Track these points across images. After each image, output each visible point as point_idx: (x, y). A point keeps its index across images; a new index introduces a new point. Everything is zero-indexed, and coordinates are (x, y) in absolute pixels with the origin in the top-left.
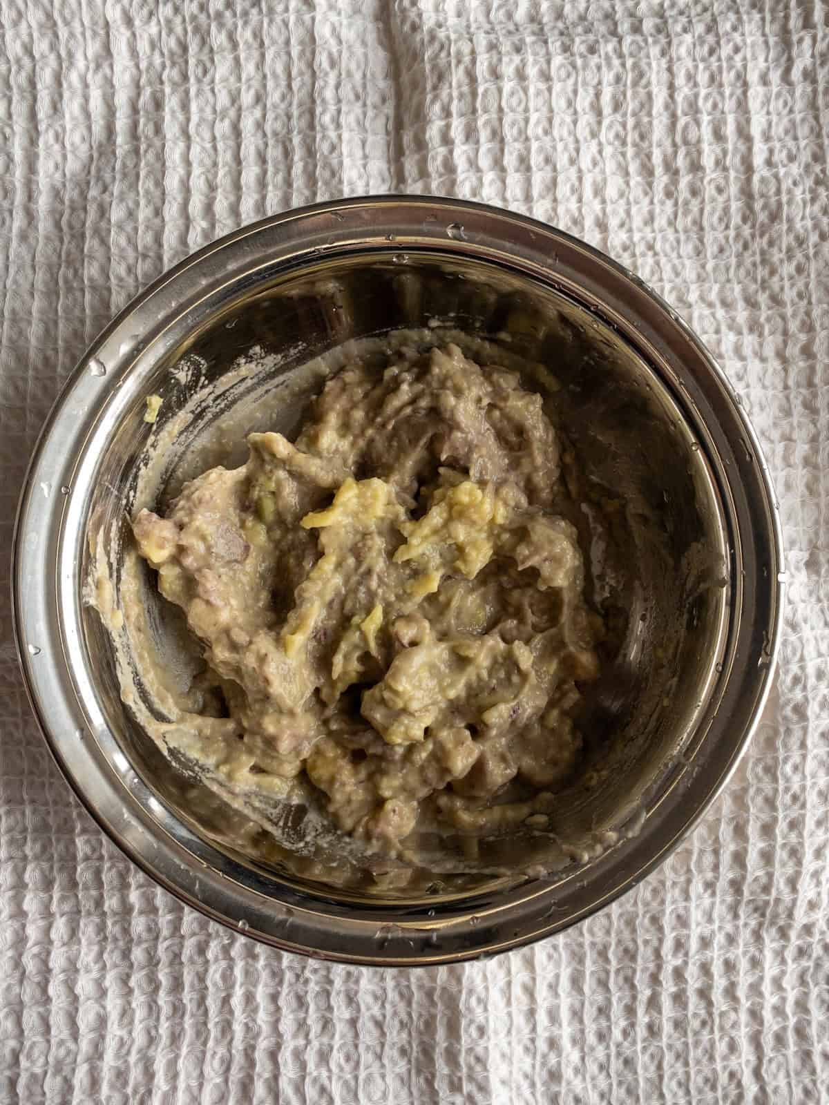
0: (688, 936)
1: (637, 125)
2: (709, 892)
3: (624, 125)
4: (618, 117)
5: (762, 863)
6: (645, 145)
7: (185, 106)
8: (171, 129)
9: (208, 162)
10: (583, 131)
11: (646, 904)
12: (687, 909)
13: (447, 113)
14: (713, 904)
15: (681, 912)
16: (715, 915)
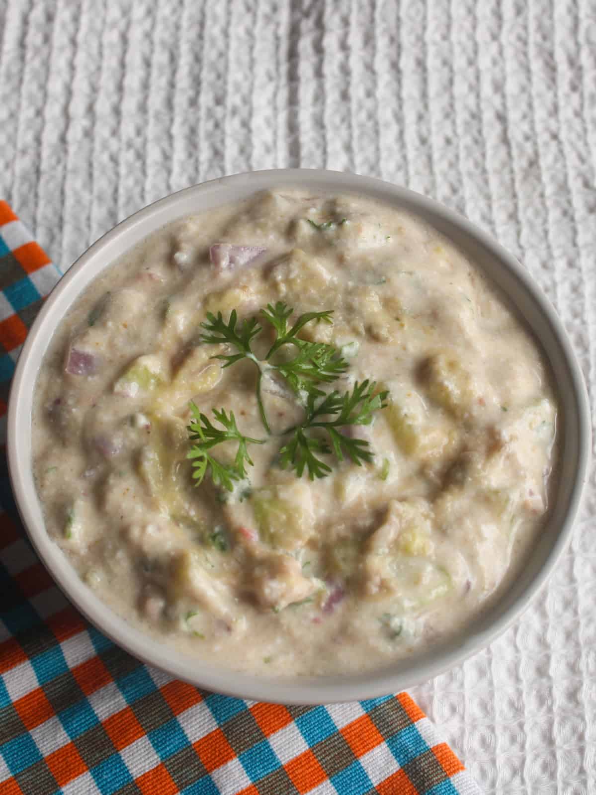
1: (540, 27)
3: (525, 28)
4: (520, 20)
6: (547, 45)
7: (76, 19)
8: (60, 38)
9: (93, 68)
10: (482, 34)
13: (346, 22)
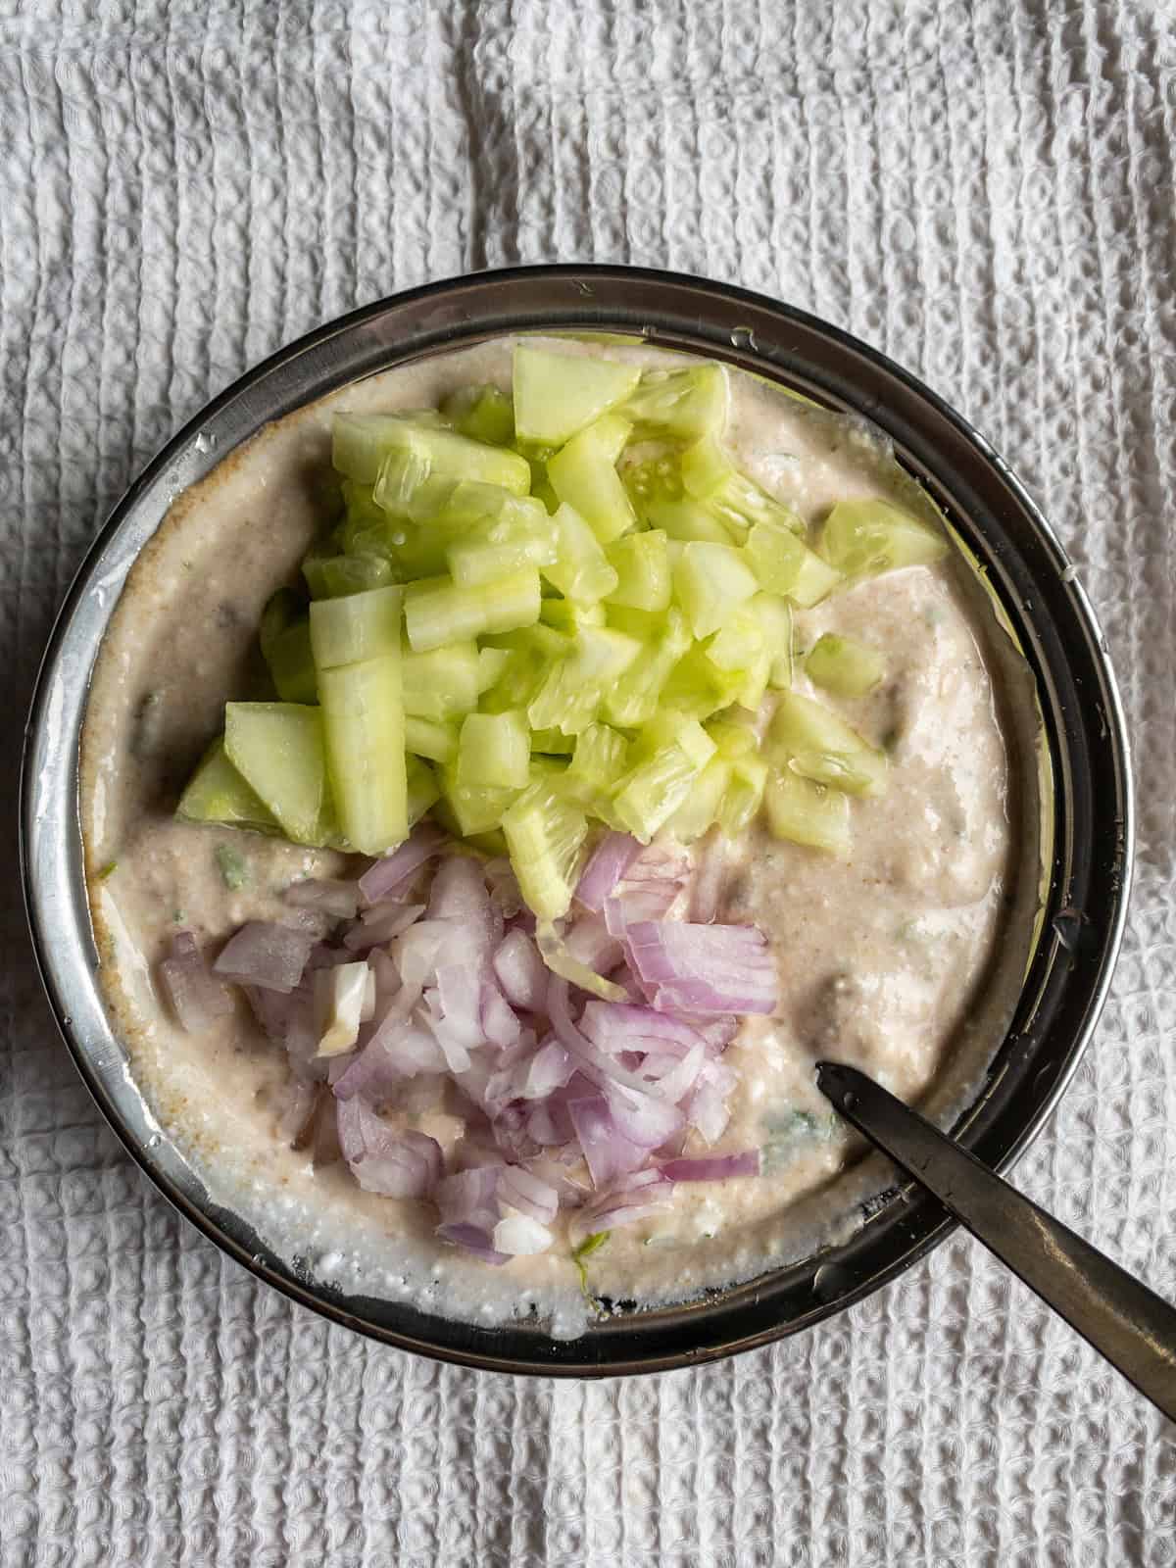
0: (885, 1412)
1: (826, 221)
2: (915, 1345)
3: (806, 223)
4: (798, 209)
5: (991, 1304)
6: (837, 251)
7: (172, 206)
8: (152, 239)
9: (205, 286)
10: (745, 230)
11: (824, 1366)
12: (883, 1372)
13: (548, 207)
14: (921, 1363)
15: (874, 1374)
16: (925, 1381)
